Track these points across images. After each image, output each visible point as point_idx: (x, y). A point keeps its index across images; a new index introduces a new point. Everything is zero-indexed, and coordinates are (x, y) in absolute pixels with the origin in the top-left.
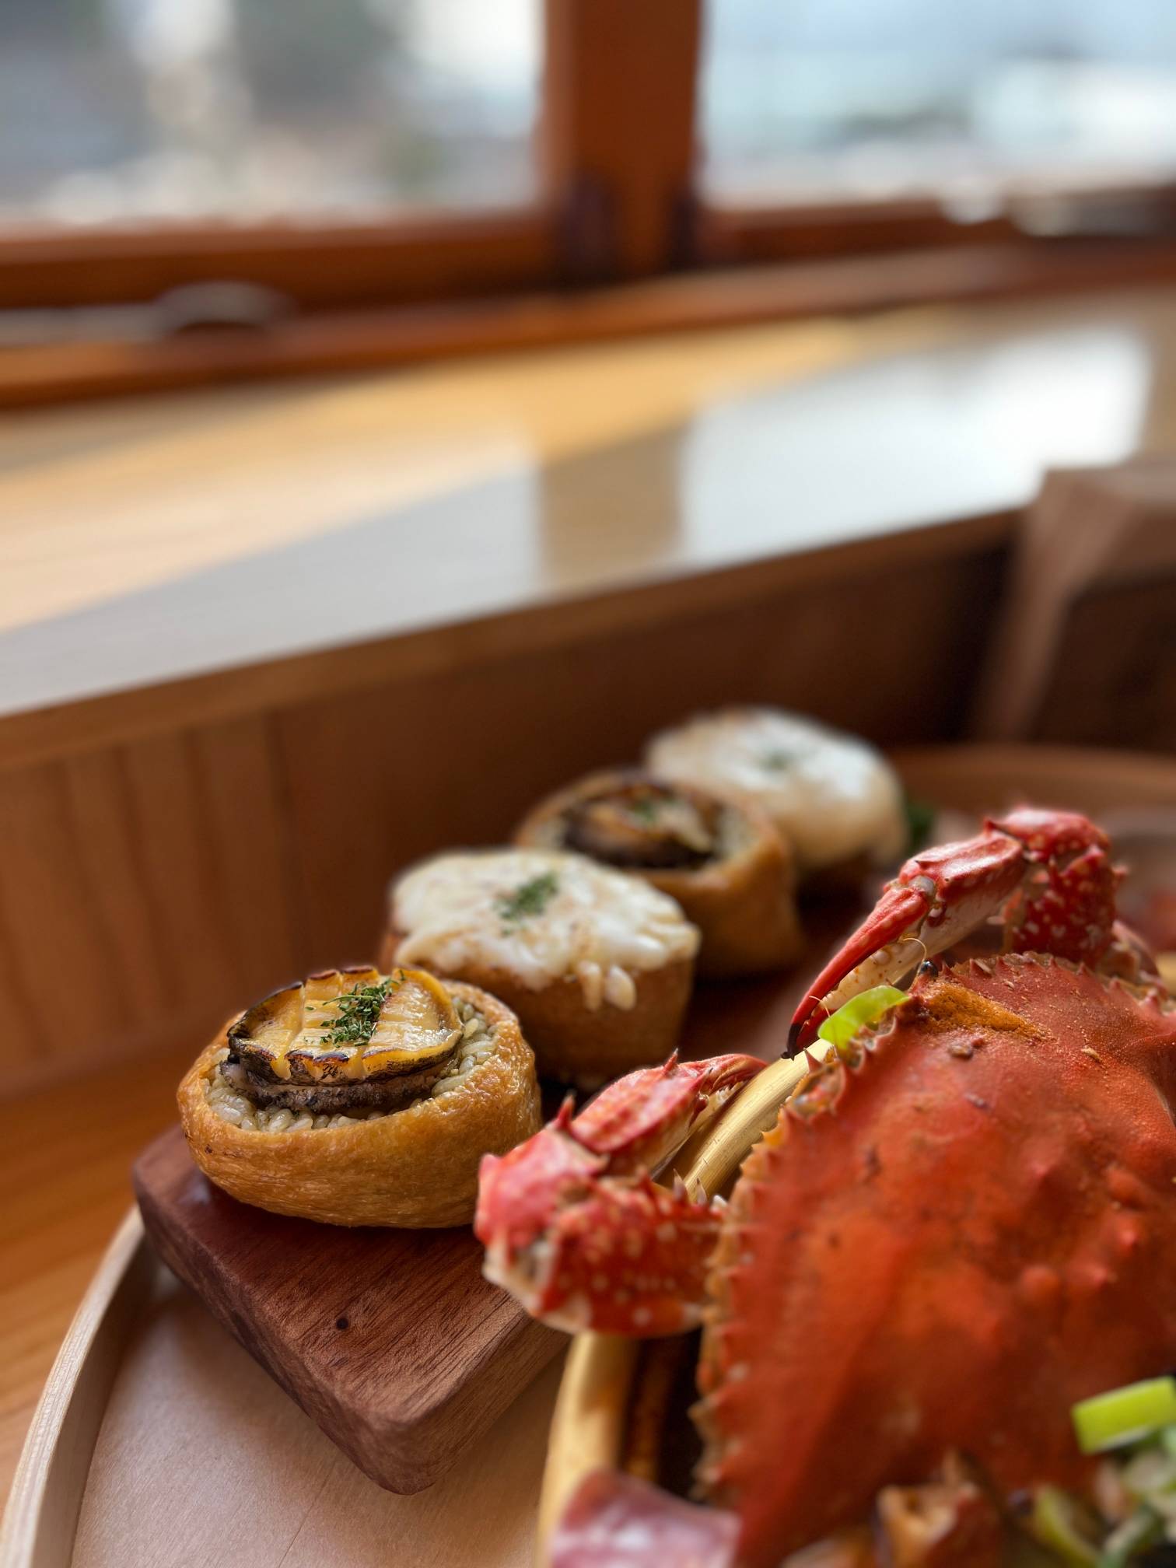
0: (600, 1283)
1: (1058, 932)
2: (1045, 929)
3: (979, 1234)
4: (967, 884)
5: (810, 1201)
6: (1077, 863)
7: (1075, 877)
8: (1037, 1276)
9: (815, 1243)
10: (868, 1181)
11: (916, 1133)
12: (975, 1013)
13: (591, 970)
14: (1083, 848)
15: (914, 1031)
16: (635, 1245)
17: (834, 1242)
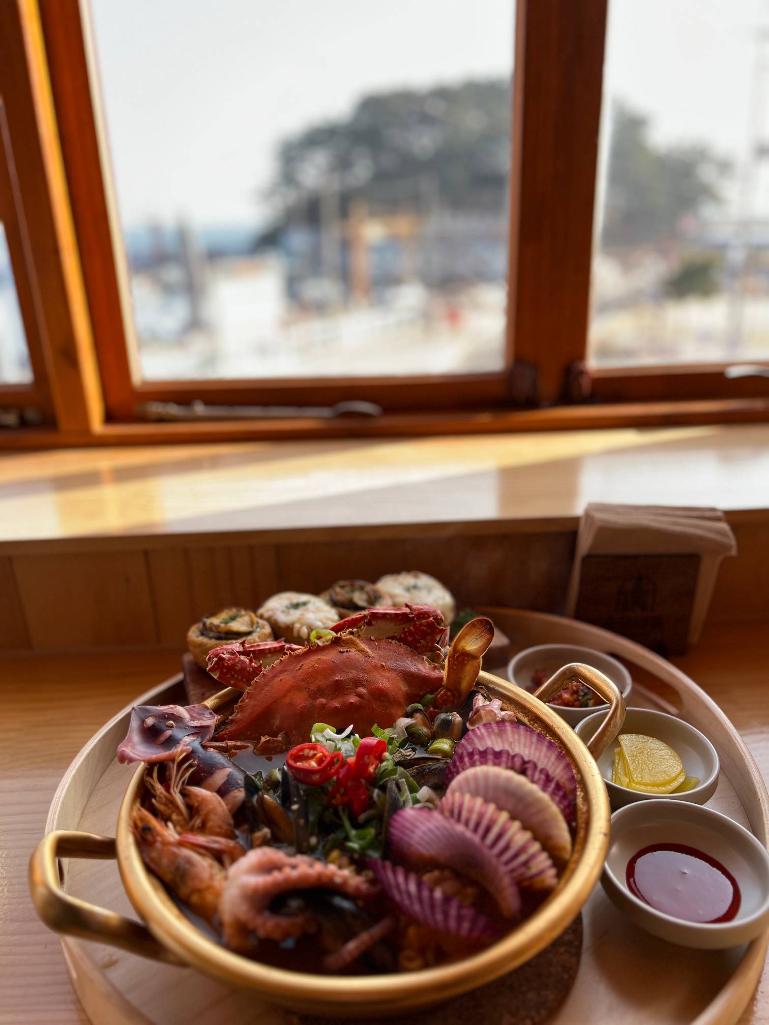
0: (225, 670)
1: (410, 639)
2: (406, 637)
3: (313, 687)
4: (378, 615)
5: (282, 672)
6: (424, 621)
7: (421, 625)
8: (323, 700)
9: (278, 679)
10: (297, 670)
11: (313, 663)
12: (355, 645)
13: (297, 626)
14: (429, 617)
15: (335, 645)
16: (239, 667)
17: (281, 680)
